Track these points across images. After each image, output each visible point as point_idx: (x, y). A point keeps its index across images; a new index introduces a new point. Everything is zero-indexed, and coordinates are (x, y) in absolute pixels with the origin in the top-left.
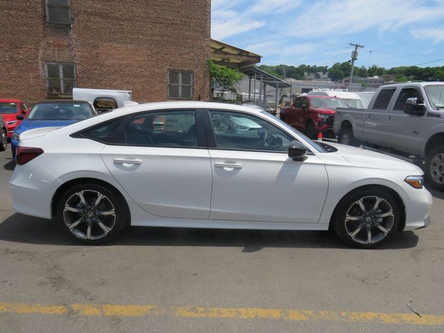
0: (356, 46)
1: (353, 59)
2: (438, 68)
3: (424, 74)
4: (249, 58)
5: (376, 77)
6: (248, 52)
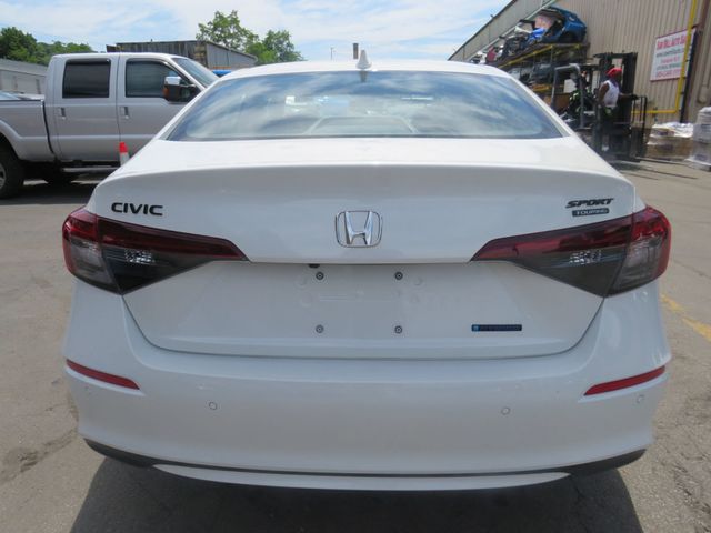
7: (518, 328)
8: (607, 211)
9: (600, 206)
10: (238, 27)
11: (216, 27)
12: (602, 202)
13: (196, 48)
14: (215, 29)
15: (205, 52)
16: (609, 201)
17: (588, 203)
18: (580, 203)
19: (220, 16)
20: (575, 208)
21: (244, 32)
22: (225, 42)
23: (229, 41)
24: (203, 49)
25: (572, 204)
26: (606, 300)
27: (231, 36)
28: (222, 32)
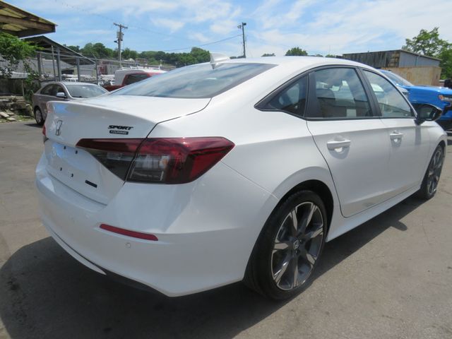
0: (121, 26)
1: (119, 40)
2: (181, 54)
3: (172, 59)
4: (40, 26)
5: (131, 60)
6: (37, 18)
7: (95, 186)
8: (127, 133)
9: (124, 130)
10: (436, 39)
11: (418, 40)
12: (126, 128)
13: (393, 55)
14: (418, 42)
15: (398, 58)
16: (130, 128)
17: (118, 127)
18: (114, 127)
19: (424, 33)
20: (112, 129)
21: (441, 42)
22: (424, 50)
23: (427, 49)
24: (398, 55)
25: (111, 127)
26: (126, 183)
27: (429, 46)
28: (423, 43)
